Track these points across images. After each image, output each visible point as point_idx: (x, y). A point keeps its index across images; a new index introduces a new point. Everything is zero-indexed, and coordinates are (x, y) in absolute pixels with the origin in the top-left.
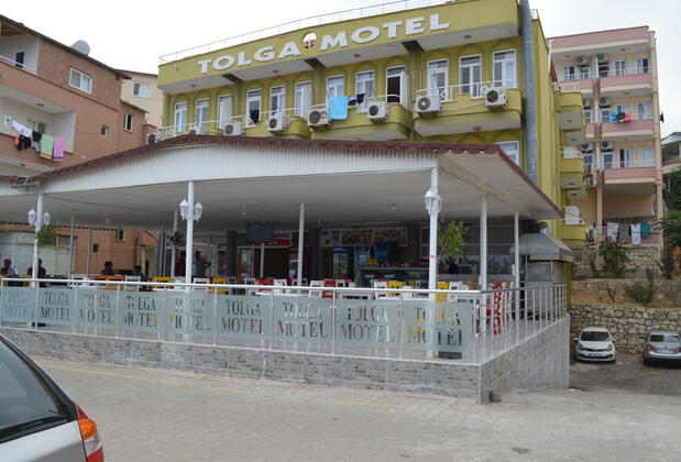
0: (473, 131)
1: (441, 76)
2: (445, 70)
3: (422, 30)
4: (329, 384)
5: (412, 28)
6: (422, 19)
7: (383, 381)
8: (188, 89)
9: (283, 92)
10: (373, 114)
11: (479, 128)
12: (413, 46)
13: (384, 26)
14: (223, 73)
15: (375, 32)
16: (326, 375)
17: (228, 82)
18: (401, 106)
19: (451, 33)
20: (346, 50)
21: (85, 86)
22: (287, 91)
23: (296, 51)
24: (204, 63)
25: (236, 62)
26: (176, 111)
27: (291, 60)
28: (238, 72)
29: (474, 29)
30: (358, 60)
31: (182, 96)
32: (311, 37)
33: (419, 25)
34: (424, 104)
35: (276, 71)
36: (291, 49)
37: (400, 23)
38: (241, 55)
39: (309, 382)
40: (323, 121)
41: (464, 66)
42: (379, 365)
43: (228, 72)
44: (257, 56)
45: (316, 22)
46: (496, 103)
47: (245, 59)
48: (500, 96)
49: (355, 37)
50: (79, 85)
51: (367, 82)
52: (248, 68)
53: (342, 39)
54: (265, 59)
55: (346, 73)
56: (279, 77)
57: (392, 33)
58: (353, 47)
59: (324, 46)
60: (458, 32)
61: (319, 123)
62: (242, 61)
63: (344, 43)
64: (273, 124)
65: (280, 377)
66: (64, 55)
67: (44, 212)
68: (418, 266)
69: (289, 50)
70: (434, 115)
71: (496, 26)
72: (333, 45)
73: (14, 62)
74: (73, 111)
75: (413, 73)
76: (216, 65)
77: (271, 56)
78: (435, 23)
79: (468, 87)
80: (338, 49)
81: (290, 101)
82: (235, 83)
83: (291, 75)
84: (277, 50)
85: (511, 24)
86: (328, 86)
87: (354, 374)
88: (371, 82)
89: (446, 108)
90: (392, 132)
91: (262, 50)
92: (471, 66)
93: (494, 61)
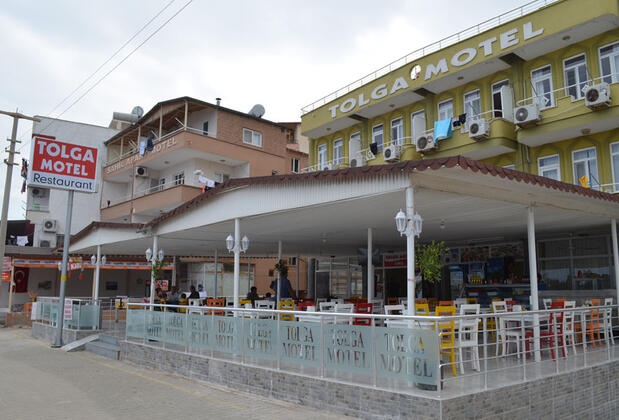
0: (581, 134)
1: (546, 83)
2: (549, 76)
3: (516, 42)
4: (316, 407)
5: (506, 42)
6: (515, 30)
7: (358, 409)
8: (325, 133)
9: (401, 123)
10: (474, 132)
11: (588, 131)
12: (511, 58)
13: (480, 45)
14: (349, 114)
15: (472, 52)
16: (314, 397)
17: (354, 122)
18: (504, 121)
19: (546, 39)
20: (448, 76)
21: (256, 141)
22: (404, 122)
23: (404, 85)
24: (333, 109)
25: (357, 103)
26: (319, 153)
27: (403, 93)
28: (360, 111)
29: (571, 29)
30: (461, 82)
31: (322, 139)
32: (418, 69)
33: (513, 37)
34: (521, 114)
35: (392, 106)
36: (401, 83)
37: (495, 39)
38: (361, 97)
39: (302, 403)
40: (430, 145)
41: (569, 68)
42: (354, 392)
43: (352, 113)
44: (374, 95)
45: (419, 55)
46: (596, 102)
47: (364, 100)
48: (600, 94)
49: (455, 61)
50: (251, 141)
51: (474, 102)
52: (369, 107)
53: (443, 66)
54: (380, 96)
55: (454, 96)
56: (396, 110)
57: (488, 50)
58: (453, 71)
59: (428, 76)
60: (554, 35)
61: (426, 148)
62: (362, 102)
63: (445, 69)
64: (388, 153)
65: (282, 396)
66: (237, 119)
67: (158, 250)
68: (521, 282)
69: (399, 84)
70: (534, 125)
71: (593, 21)
72: (436, 73)
73: (202, 132)
74: (247, 163)
75: (516, 85)
76: (343, 109)
77: (384, 93)
78: (528, 32)
79: (575, 88)
80: (441, 76)
81: (408, 131)
82: (361, 122)
83: (407, 107)
84: (389, 87)
85: (612, 15)
86: (440, 111)
87: (335, 399)
88: (478, 101)
89: (547, 115)
90: (496, 148)
91: (376, 90)
92: (576, 67)
93: (600, 58)
